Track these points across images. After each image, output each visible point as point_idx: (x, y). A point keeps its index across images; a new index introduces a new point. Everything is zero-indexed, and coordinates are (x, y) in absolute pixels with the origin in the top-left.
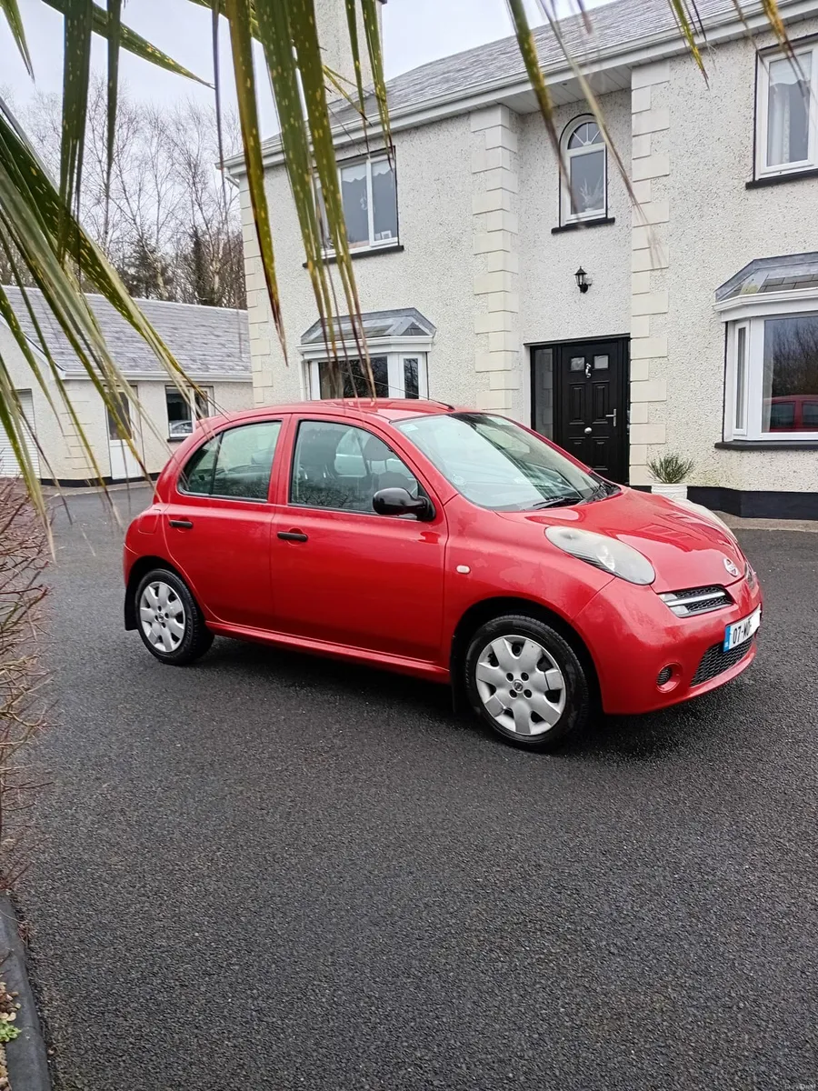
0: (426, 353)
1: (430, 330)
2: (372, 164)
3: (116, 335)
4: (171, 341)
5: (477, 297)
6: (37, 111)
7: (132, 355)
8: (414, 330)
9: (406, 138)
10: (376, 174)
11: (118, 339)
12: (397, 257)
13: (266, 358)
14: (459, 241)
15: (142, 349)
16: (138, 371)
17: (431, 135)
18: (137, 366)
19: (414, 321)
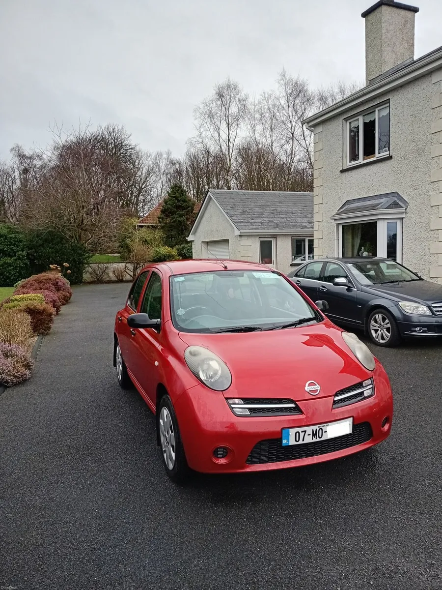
0: (402, 218)
1: (405, 204)
2: (378, 110)
3: (272, 212)
4: (301, 213)
5: (433, 184)
6: (262, 101)
7: (276, 222)
8: (395, 205)
9: (396, 93)
10: (381, 116)
11: (272, 213)
12: (389, 162)
13: (320, 223)
14: (423, 151)
15: (283, 218)
16: (277, 230)
17: (409, 89)
18: (278, 227)
19: (396, 199)
